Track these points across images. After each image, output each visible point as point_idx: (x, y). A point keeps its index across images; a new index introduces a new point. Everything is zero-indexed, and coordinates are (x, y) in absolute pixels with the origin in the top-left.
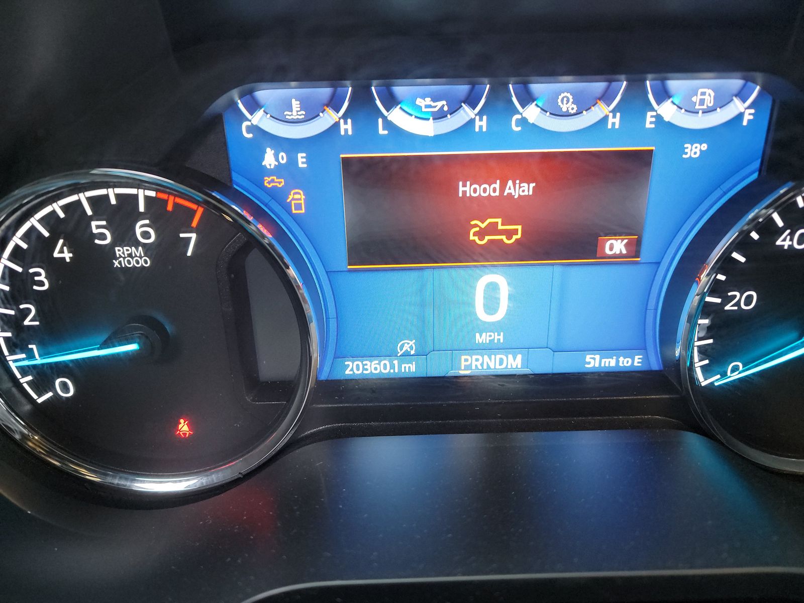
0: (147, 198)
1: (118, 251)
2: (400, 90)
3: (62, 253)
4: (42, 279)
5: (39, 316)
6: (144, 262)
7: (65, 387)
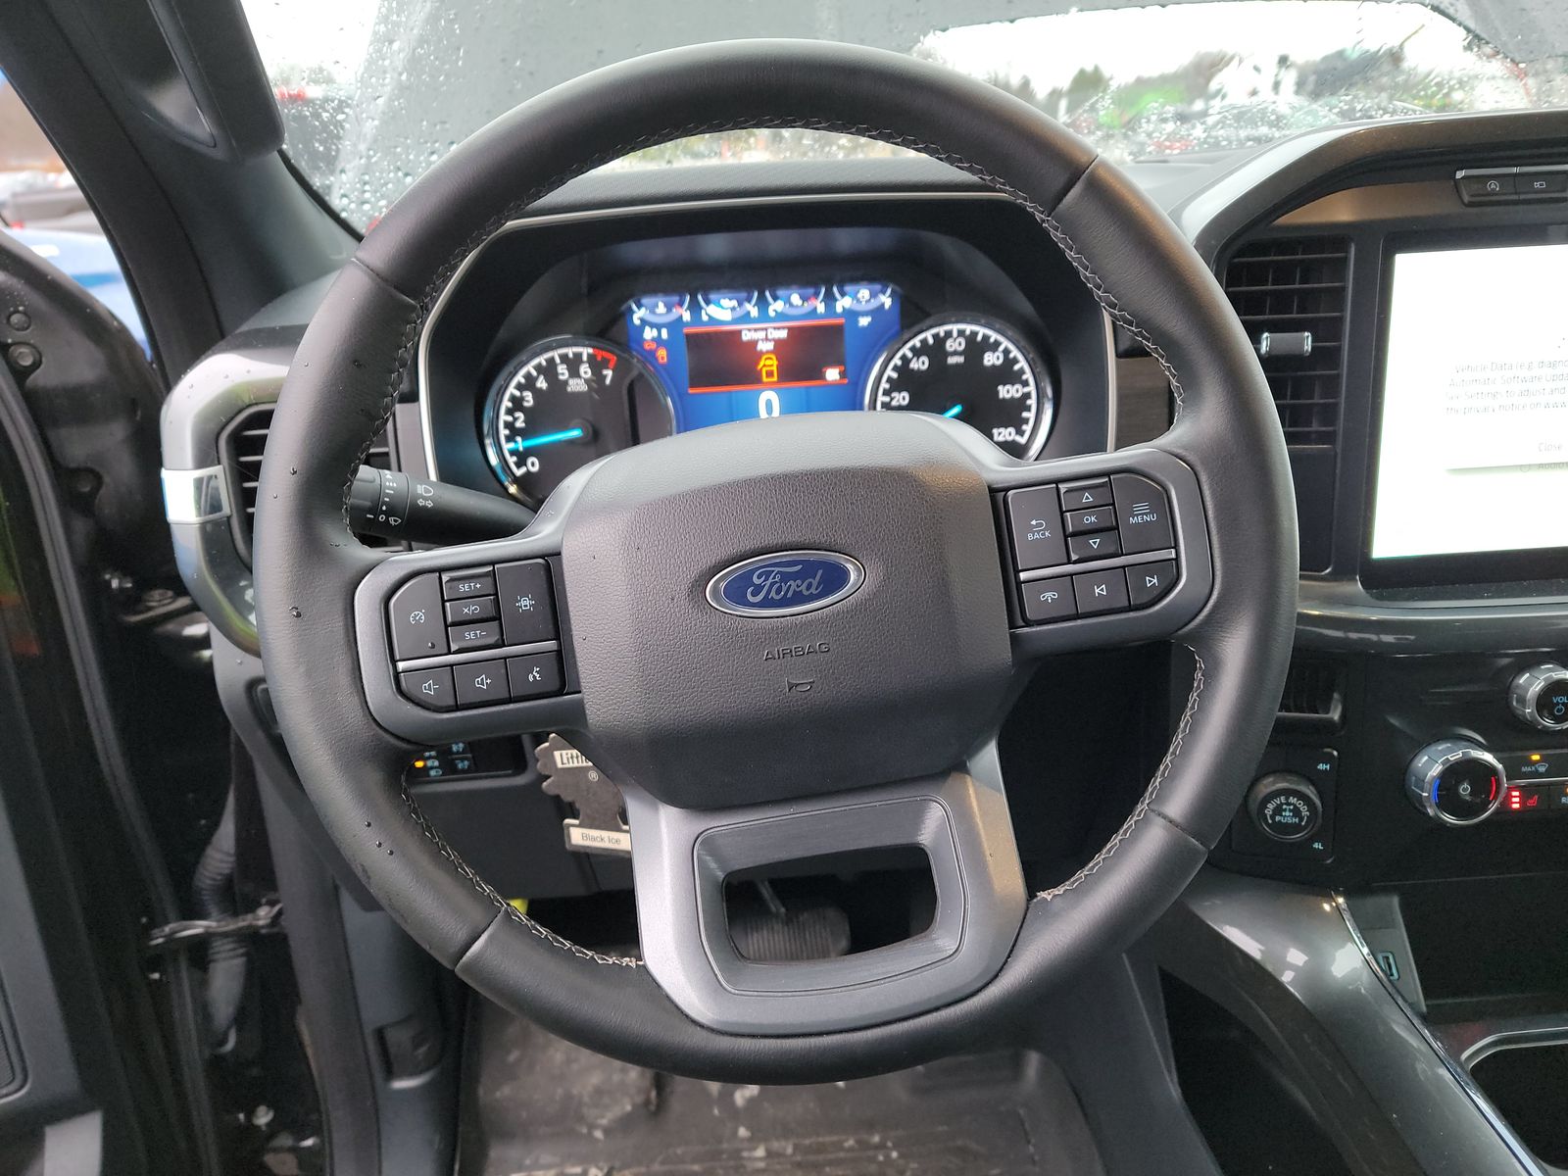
0: (589, 355)
1: (571, 382)
2: (712, 296)
3: (542, 384)
4: (529, 400)
5: (525, 421)
6: (584, 388)
7: (533, 464)
